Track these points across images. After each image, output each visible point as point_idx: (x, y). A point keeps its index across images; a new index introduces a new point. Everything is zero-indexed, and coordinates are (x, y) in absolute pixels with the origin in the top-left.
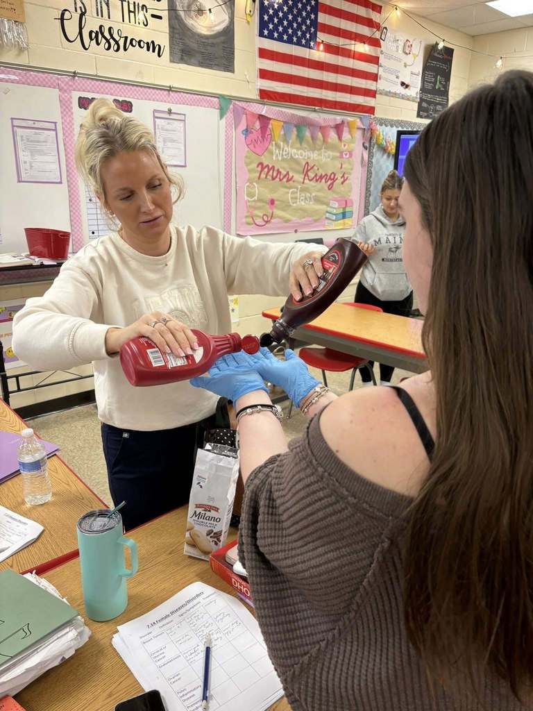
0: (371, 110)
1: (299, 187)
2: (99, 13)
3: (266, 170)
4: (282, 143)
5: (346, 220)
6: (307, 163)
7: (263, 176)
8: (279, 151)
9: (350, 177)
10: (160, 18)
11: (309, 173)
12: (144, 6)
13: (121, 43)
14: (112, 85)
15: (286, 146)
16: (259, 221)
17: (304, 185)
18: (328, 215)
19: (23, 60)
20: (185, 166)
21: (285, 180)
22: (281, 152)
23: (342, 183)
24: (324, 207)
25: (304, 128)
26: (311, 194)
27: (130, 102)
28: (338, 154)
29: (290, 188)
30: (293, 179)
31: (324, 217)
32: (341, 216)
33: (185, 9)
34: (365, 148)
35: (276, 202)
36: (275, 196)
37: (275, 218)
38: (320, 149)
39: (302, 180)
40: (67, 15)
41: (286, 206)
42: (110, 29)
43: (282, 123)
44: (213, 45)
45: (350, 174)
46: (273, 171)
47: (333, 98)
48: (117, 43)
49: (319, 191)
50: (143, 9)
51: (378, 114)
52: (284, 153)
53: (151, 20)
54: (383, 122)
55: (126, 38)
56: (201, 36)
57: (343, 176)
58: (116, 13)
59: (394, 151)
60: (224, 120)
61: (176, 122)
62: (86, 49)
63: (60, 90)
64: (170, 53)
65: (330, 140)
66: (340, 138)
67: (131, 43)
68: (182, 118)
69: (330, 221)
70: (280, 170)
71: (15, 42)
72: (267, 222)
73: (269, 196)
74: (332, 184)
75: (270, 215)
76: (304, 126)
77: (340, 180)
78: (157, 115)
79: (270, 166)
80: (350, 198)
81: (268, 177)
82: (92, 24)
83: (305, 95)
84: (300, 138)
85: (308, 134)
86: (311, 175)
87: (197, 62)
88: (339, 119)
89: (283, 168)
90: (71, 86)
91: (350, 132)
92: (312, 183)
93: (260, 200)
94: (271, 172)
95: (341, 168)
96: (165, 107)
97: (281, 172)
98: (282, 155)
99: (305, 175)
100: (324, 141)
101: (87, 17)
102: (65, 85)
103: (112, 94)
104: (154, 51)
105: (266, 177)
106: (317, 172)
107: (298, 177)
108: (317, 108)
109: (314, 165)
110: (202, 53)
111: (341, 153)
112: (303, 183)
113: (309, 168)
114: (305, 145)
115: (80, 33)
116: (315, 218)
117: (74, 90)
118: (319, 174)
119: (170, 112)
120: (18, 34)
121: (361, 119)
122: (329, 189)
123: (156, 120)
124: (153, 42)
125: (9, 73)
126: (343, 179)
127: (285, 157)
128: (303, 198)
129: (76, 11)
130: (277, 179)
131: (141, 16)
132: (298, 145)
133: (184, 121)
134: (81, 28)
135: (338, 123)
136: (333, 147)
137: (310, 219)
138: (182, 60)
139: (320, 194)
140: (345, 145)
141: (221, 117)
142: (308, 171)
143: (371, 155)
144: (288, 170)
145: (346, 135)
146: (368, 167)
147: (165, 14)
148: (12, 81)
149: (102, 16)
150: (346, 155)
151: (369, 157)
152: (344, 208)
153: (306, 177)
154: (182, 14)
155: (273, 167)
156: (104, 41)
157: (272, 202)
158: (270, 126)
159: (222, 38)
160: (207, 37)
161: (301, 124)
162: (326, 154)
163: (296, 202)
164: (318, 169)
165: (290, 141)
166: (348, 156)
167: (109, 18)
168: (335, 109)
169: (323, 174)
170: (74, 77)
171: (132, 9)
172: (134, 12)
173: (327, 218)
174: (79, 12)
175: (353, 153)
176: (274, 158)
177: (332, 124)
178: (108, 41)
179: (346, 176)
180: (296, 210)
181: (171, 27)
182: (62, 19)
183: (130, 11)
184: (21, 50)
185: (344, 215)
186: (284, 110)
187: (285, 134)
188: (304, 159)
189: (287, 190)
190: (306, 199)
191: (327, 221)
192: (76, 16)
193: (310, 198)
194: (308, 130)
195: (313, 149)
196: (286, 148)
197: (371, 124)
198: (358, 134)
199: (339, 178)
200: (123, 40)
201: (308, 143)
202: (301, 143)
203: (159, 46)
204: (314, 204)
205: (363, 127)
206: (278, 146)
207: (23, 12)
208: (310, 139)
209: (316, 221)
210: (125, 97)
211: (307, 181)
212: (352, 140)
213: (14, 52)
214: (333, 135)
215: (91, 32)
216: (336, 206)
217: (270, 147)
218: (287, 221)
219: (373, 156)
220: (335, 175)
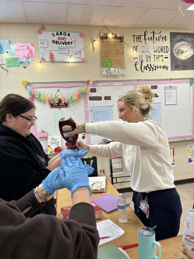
2: (147, 61)
10: (167, 58)
12: (162, 55)
13: (154, 68)
14: (151, 81)
19: (124, 79)
20: (176, 104)
27: (157, 86)
33: (177, 53)
40: (137, 63)
42: (150, 65)
44: (187, 62)
48: (153, 68)
50: (161, 56)
53: (164, 59)
55: (156, 66)
56: (182, 60)
58: (152, 60)
60: (192, 86)
61: (173, 90)
62: (142, 72)
63: (134, 86)
64: (171, 68)
67: (157, 68)
68: (175, 88)
71: (122, 73)
78: (166, 88)
82: (145, 64)
87: (181, 69)
90: (138, 84)
96: (169, 85)
101: (143, 62)
102: (136, 84)
103: (151, 84)
104: (165, 68)
110: (183, 66)
115: (141, 68)
117: (139, 85)
119: (171, 87)
120: (123, 71)
123: (166, 90)
124: (165, 66)
125: (120, 83)
129: (140, 61)
131: (161, 59)
133: (176, 89)
134: (141, 66)
138: (175, 69)
141: (191, 85)
147: (169, 56)
148: (120, 85)
149: (148, 61)
154: (175, 55)
156: (148, 68)
159: (191, 59)
160: (184, 60)
167: (150, 61)
170: (138, 81)
171: (158, 57)
172: (159, 58)
174: (141, 61)
178: (150, 68)
181: (171, 60)
182: (136, 65)
183: (157, 58)
184: (123, 76)
192: (140, 63)
200: (155, 67)
203: (167, 67)
207: (125, 65)
210: (155, 84)
213: (121, 77)
215: (144, 67)
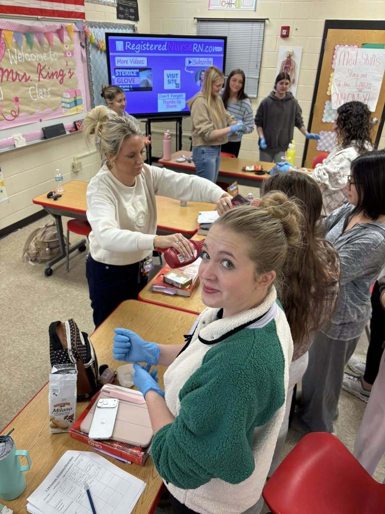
0: (82, 16)
1: (37, 84)
3: (6, 74)
4: (15, 50)
5: (78, 107)
6: (39, 64)
7: (5, 79)
8: (14, 56)
9: (75, 72)
11: (42, 72)
15: (19, 51)
16: (9, 117)
17: (40, 83)
18: (63, 104)
21: (24, 80)
22: (16, 57)
23: (70, 77)
24: (59, 98)
25: (31, 35)
26: (47, 90)
28: (63, 54)
29: (29, 86)
30: (30, 79)
31: (61, 106)
32: (74, 104)
34: (83, 47)
35: (20, 100)
36: (18, 94)
37: (21, 112)
38: (48, 51)
39: (38, 79)
41: (29, 102)
43: (12, 33)
45: (75, 69)
46: (12, 74)
47: (51, 7)
49: (53, 86)
51: (88, 18)
52: (19, 58)
54: (93, 25)
57: (70, 72)
59: (105, 48)
65: (54, 44)
66: (62, 41)
69: (66, 109)
70: (18, 72)
72: (15, 117)
73: (13, 95)
74: (62, 79)
75: (16, 110)
76: (31, 33)
77: (67, 76)
79: (9, 70)
80: (78, 88)
81: (9, 79)
83: (28, 6)
84: (30, 43)
85: (35, 40)
86: (44, 73)
88: (58, 25)
89: (20, 70)
91: (69, 35)
92: (47, 80)
93: (6, 99)
94: (11, 75)
95: (67, 65)
97: (19, 74)
98: (18, 60)
99: (39, 74)
100: (49, 44)
105: (7, 80)
106: (48, 70)
107: (34, 77)
108: (39, 17)
109: (45, 65)
111: (65, 53)
112: (39, 81)
113: (41, 68)
114: (35, 49)
116: (54, 108)
118: (50, 72)
121: (75, 23)
122: (61, 83)
126: (70, 74)
127: (20, 61)
128: (41, 93)
130: (17, 80)
132: (29, 50)
135: (58, 28)
136: (58, 49)
137: (50, 109)
139: (54, 88)
140: (67, 46)
142: (41, 70)
143: (88, 53)
144: (25, 71)
145: (66, 38)
146: (87, 62)
150: (69, 54)
151: (87, 54)
152: (75, 98)
153: (41, 76)
155: (12, 71)
157: (17, 100)
158: (3, 36)
161: (29, 32)
162: (54, 55)
163: (36, 98)
164: (49, 68)
165: (22, 47)
166: (70, 55)
168: (54, 16)
169: (54, 72)
173: (63, 107)
175: (74, 52)
176: (11, 63)
177: (54, 30)
179: (72, 71)
180: (38, 103)
185: (76, 103)
186: (12, 21)
187: (16, 42)
188: (36, 61)
189: (26, 88)
190: (44, 93)
191: (63, 109)
193: (47, 92)
194: (35, 36)
195: (42, 51)
196: (19, 54)
197: (84, 28)
198: (75, 36)
199: (67, 74)
201: (37, 48)
202: (31, 48)
204: (51, 97)
205: (78, 30)
206: (12, 53)
208: (38, 44)
209: (55, 110)
211: (41, 79)
212: (72, 42)
214: (56, 38)
216: (69, 96)
217: (6, 54)
218: (33, 113)
219: (89, 53)
220: (63, 71)
